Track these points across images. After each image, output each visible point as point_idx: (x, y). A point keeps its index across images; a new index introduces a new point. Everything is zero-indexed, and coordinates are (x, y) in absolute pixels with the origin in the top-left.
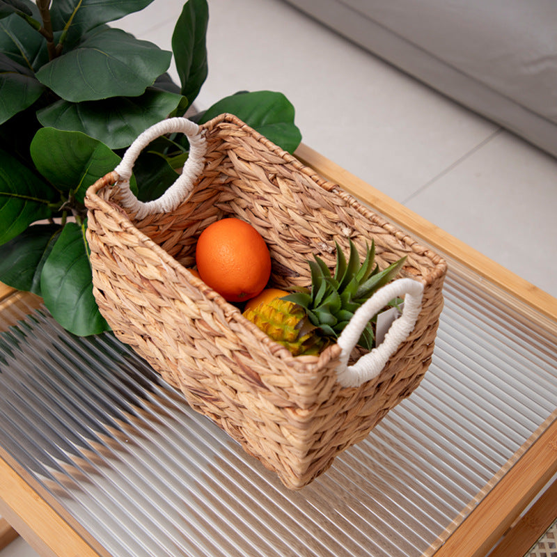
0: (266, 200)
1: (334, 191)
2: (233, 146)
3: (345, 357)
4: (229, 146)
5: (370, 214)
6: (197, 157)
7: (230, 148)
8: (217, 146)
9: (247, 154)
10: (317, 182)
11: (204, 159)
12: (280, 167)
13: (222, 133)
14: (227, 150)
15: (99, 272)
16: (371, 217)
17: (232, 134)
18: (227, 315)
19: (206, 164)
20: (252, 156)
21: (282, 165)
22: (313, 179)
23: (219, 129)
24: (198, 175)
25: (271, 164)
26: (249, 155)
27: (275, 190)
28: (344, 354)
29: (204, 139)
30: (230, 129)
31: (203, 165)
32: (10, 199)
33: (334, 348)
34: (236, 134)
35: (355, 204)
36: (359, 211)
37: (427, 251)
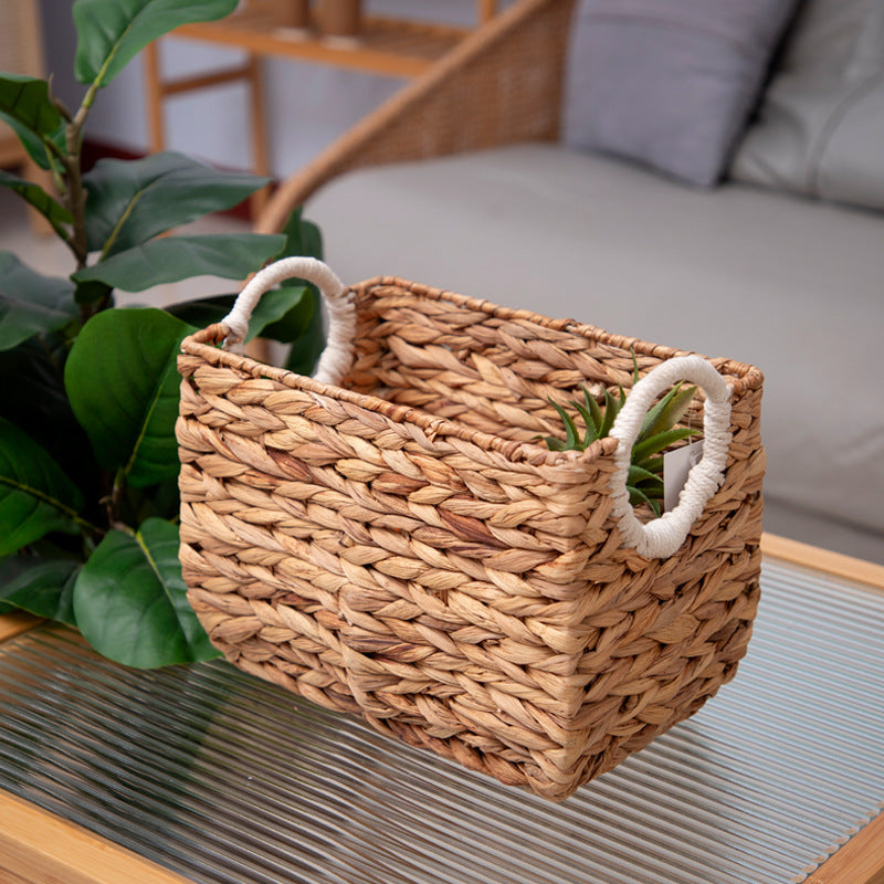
0: (456, 403)
1: (569, 327)
2: (397, 326)
3: (625, 454)
4: (389, 327)
5: (629, 341)
6: (342, 339)
7: (391, 330)
8: (371, 328)
9: (419, 332)
10: (539, 323)
11: (351, 347)
12: (478, 327)
13: (379, 304)
14: (386, 337)
15: (193, 505)
16: (632, 345)
17: (394, 303)
18: (429, 431)
19: (356, 358)
20: (430, 331)
21: (479, 323)
22: (533, 322)
23: (375, 297)
24: (344, 372)
25: (461, 330)
26: (423, 332)
27: (470, 376)
28: (621, 449)
29: (352, 306)
30: (390, 296)
31: (350, 358)
32: (15, 492)
33: (607, 442)
34: (402, 302)
35: (604, 335)
36: (613, 344)
37: (727, 362)
